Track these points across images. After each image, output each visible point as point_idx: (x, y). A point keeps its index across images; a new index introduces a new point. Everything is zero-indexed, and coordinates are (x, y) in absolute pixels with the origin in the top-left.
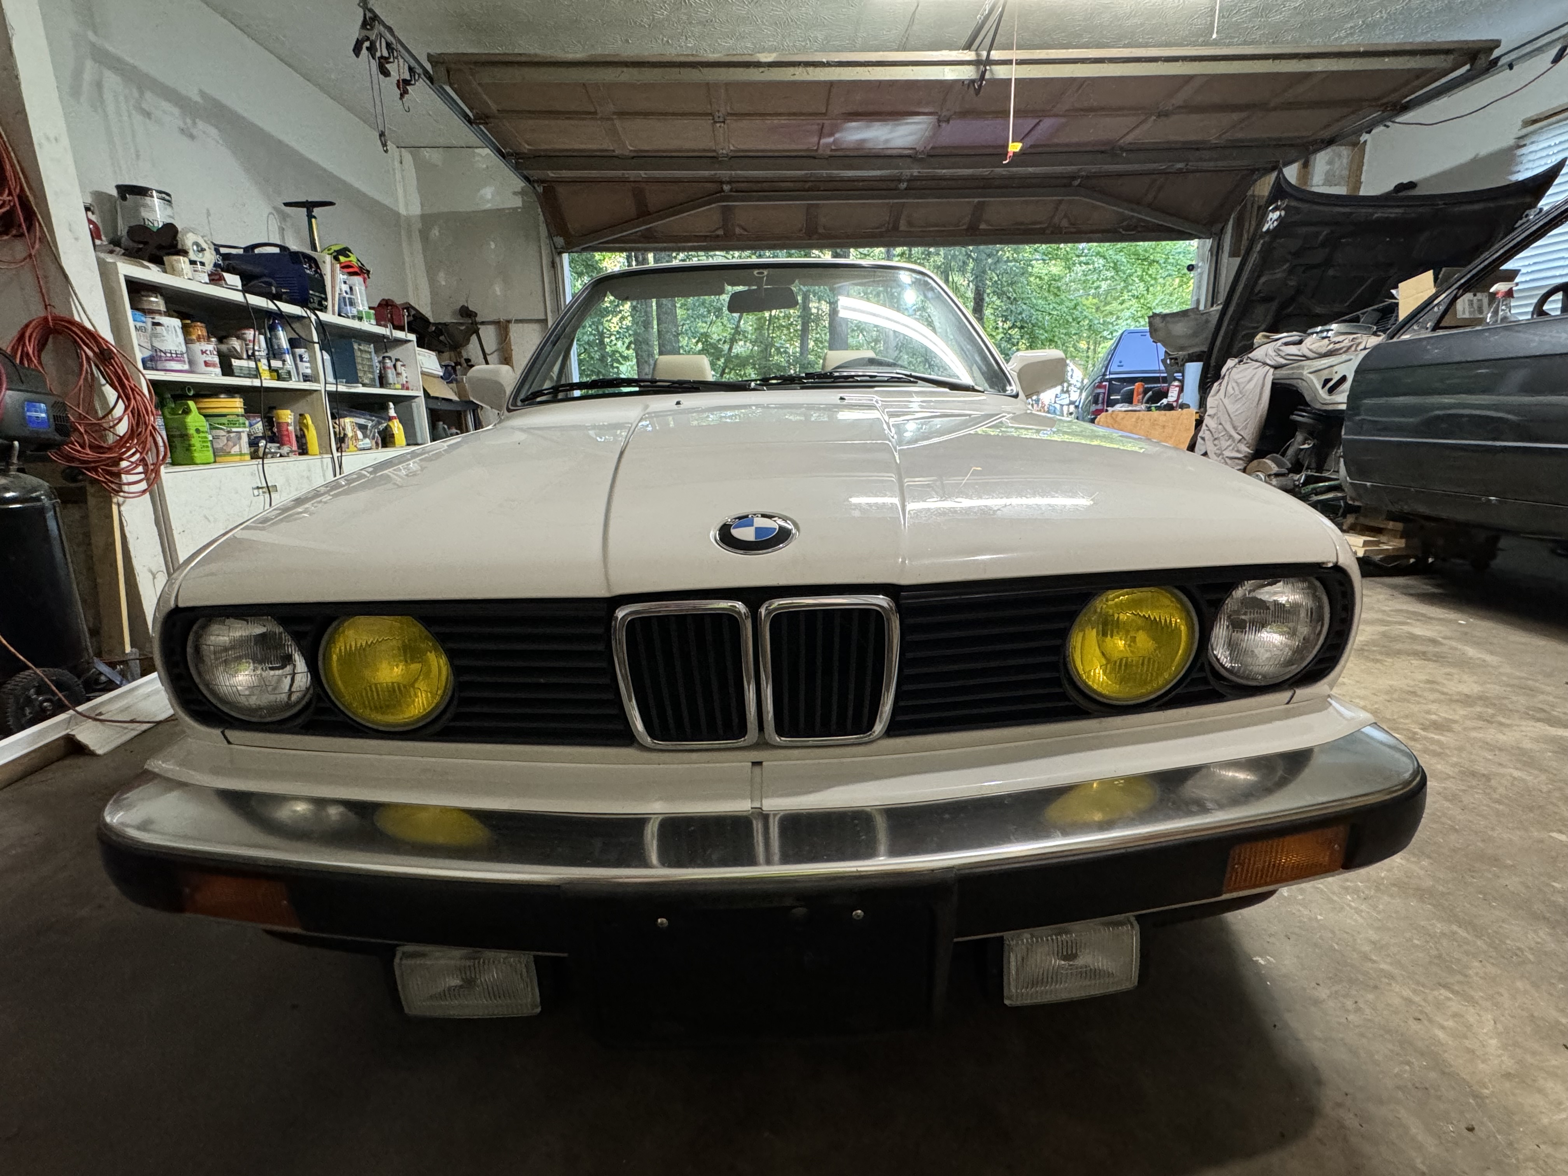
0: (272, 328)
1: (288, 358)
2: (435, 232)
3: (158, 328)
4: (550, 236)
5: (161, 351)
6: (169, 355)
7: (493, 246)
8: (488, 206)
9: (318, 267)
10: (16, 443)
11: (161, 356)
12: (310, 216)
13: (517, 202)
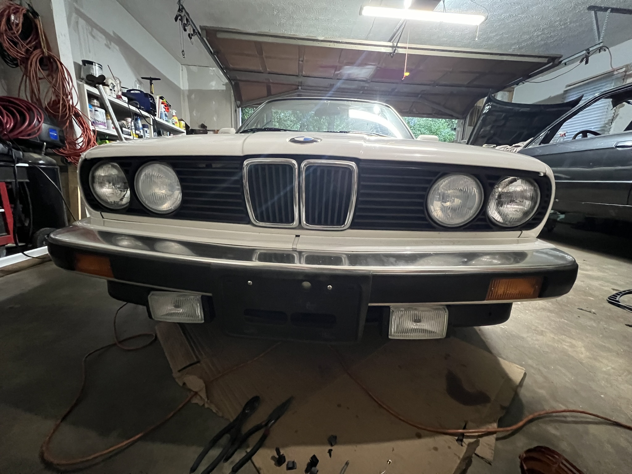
0: (136, 120)
1: (141, 131)
2: (193, 96)
3: (97, 112)
4: (236, 101)
5: (97, 121)
6: (100, 122)
7: (214, 103)
8: (213, 88)
9: (154, 100)
10: (45, 143)
11: (97, 123)
12: (151, 84)
13: (224, 88)
